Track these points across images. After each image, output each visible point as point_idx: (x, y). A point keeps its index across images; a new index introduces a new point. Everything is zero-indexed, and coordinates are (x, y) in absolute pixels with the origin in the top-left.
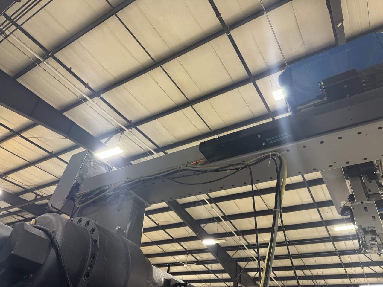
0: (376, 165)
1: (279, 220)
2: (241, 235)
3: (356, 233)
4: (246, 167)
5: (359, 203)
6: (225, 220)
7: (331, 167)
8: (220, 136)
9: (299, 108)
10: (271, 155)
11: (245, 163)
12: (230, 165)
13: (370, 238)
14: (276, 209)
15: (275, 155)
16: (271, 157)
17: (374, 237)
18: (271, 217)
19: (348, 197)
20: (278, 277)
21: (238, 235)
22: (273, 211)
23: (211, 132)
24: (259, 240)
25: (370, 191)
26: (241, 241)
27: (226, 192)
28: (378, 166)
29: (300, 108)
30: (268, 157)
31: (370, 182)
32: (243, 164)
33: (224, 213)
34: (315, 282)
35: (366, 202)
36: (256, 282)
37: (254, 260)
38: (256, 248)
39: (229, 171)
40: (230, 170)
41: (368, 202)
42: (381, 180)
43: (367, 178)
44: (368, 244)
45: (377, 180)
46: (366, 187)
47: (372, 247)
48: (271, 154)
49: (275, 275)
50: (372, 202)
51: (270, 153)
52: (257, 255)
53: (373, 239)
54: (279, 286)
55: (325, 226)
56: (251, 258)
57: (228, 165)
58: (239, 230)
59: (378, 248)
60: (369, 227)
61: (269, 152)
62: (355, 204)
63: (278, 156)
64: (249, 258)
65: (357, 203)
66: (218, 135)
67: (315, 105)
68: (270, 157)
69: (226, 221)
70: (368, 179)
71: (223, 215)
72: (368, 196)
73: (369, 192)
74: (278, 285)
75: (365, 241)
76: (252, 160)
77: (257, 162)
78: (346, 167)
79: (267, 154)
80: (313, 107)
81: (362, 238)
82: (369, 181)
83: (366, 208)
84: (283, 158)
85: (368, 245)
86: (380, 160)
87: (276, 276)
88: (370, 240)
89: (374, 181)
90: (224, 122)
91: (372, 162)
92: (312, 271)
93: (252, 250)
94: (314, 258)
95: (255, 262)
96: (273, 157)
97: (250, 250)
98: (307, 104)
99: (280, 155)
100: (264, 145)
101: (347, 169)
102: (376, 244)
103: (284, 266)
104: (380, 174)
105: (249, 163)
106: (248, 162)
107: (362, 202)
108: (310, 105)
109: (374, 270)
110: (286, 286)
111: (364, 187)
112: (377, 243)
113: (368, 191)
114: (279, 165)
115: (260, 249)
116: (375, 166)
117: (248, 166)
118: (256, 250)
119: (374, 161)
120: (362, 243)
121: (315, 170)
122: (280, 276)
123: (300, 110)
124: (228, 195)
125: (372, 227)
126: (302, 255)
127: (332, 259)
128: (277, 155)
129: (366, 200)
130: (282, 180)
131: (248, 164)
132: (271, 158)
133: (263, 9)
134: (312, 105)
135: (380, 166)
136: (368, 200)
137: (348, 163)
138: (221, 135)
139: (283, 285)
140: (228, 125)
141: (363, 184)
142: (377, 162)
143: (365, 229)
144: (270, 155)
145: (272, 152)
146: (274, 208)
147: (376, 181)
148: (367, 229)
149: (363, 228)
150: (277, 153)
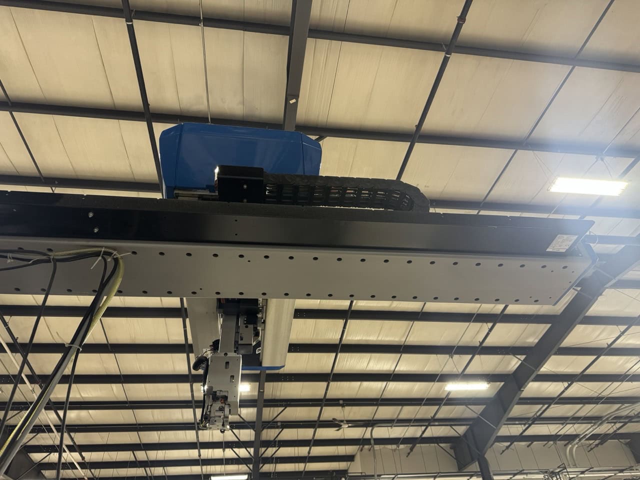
0: (261, 304)
1: (71, 365)
2: (37, 384)
3: (202, 399)
4: (48, 261)
5: (223, 355)
6: (12, 351)
7: (194, 295)
8: (55, 192)
9: (176, 192)
10: (102, 253)
11: (50, 254)
12: (21, 250)
13: (218, 408)
14: (71, 345)
15: (110, 254)
16: (101, 255)
17: (224, 406)
18: (58, 357)
19: (212, 344)
20: (88, 463)
21: (31, 383)
22: (66, 347)
23: (40, 178)
24: (71, 396)
25: (242, 339)
26: (34, 394)
27: (35, 299)
28: (263, 307)
29: (178, 193)
30: (97, 254)
31: (247, 327)
32: (45, 254)
33: (16, 337)
34: (149, 472)
35: (232, 354)
36: (42, 471)
37: (51, 431)
38: (61, 409)
39: (12, 261)
40: (13, 258)
41: (234, 355)
42: (260, 326)
43: (245, 320)
44: (212, 415)
45: (255, 326)
46: (239, 333)
47: (215, 421)
48: (104, 252)
49: (83, 458)
50: (238, 356)
51: (103, 250)
52: (59, 423)
53: (222, 409)
54: (84, 479)
55: (190, 383)
56: (45, 426)
57: (17, 249)
58: (37, 372)
59: (223, 423)
60: (221, 391)
61: (102, 247)
62: (216, 355)
63: (115, 257)
64: (41, 426)
65: (220, 353)
66: (54, 188)
67: (201, 197)
68: (99, 256)
69: (14, 354)
70: (245, 322)
71: (11, 341)
72: (237, 347)
73: (239, 341)
74: (83, 477)
75: (210, 412)
76: (65, 253)
77: (74, 257)
78: (225, 299)
79: (99, 249)
80: (197, 198)
81: (208, 406)
82: (245, 325)
83: (227, 363)
84: (121, 261)
85: (211, 417)
86: (267, 300)
87: (83, 461)
88: (216, 411)
89: (251, 326)
90: (73, 168)
91: (257, 300)
92: (149, 452)
93: (53, 411)
94: (159, 432)
95: (50, 434)
96: (105, 256)
97: (47, 411)
98: (191, 191)
99: (119, 256)
100: (95, 231)
101: (224, 302)
102: (222, 417)
103: (105, 443)
104: (262, 318)
105: (57, 256)
106: (57, 254)
107: (226, 354)
108: (194, 194)
109: (238, 454)
110: (97, 478)
111: (237, 332)
112: (224, 415)
113: (240, 339)
114: (109, 274)
115: (68, 412)
116: (259, 306)
117: (54, 262)
118: (61, 413)
119: (259, 299)
120: (206, 413)
121: (170, 294)
122: (91, 461)
123: (177, 196)
124: (36, 305)
125: (225, 392)
126: (141, 426)
127: (186, 436)
128: (113, 255)
129: (232, 352)
130: (105, 297)
131: (55, 257)
132: (102, 257)
133: (200, 18)
134: (197, 196)
135: (265, 307)
136: (235, 352)
137: (241, 294)
138: (59, 190)
139: (92, 476)
140: (80, 178)
141: (238, 327)
142: (262, 301)
143: (216, 394)
144: (101, 251)
145: (106, 247)
146: (69, 341)
147: (254, 328)
148: (218, 394)
149: (214, 392)
150: (115, 253)
